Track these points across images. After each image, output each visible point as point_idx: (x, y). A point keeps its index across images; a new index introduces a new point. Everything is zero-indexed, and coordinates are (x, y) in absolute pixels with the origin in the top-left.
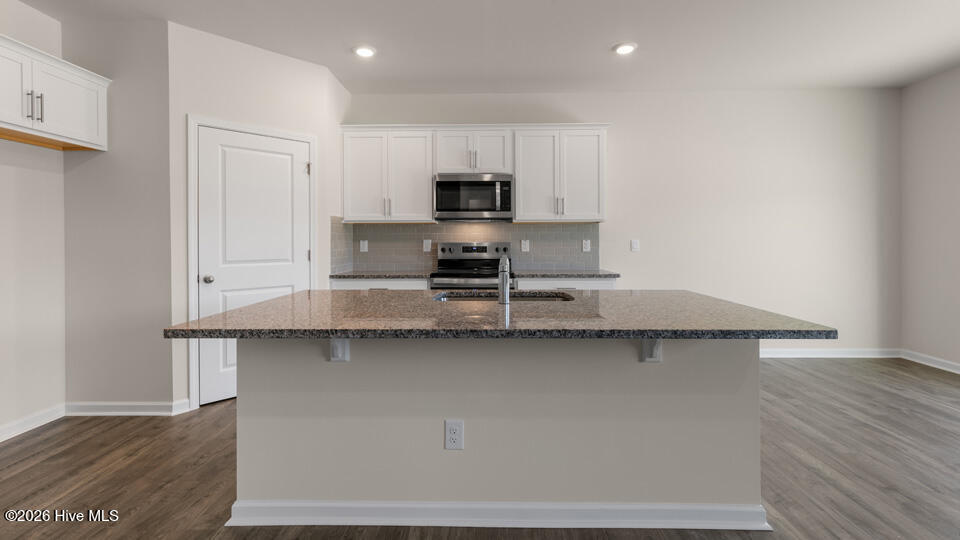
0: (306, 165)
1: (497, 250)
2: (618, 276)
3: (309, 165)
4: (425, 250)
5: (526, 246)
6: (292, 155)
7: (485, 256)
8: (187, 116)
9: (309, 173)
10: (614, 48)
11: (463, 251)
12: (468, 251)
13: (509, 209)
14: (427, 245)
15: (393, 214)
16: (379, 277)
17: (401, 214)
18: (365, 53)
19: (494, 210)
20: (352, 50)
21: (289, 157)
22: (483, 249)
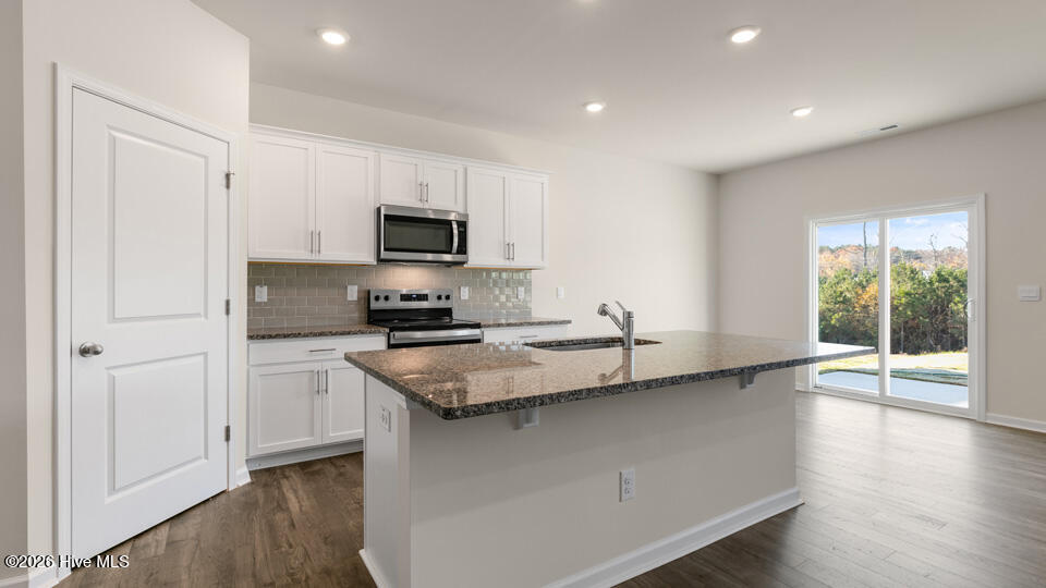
0: (223, 175)
1: (439, 298)
2: (569, 322)
3: (228, 176)
4: (349, 299)
5: (465, 293)
6: (206, 157)
7: (424, 305)
8: (54, 66)
9: (228, 187)
10: (585, 105)
11: (401, 300)
12: (405, 300)
13: (465, 253)
14: (353, 293)
15: (323, 251)
16: (321, 334)
17: (332, 253)
18: (334, 39)
19: (450, 253)
20: (315, 32)
21: (202, 160)
22: (423, 297)
